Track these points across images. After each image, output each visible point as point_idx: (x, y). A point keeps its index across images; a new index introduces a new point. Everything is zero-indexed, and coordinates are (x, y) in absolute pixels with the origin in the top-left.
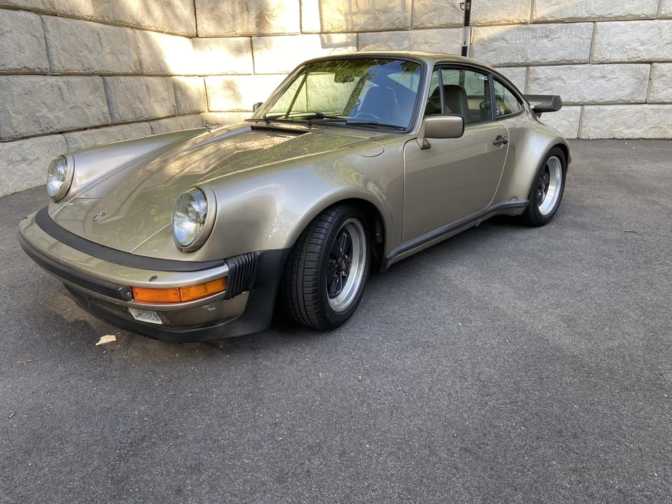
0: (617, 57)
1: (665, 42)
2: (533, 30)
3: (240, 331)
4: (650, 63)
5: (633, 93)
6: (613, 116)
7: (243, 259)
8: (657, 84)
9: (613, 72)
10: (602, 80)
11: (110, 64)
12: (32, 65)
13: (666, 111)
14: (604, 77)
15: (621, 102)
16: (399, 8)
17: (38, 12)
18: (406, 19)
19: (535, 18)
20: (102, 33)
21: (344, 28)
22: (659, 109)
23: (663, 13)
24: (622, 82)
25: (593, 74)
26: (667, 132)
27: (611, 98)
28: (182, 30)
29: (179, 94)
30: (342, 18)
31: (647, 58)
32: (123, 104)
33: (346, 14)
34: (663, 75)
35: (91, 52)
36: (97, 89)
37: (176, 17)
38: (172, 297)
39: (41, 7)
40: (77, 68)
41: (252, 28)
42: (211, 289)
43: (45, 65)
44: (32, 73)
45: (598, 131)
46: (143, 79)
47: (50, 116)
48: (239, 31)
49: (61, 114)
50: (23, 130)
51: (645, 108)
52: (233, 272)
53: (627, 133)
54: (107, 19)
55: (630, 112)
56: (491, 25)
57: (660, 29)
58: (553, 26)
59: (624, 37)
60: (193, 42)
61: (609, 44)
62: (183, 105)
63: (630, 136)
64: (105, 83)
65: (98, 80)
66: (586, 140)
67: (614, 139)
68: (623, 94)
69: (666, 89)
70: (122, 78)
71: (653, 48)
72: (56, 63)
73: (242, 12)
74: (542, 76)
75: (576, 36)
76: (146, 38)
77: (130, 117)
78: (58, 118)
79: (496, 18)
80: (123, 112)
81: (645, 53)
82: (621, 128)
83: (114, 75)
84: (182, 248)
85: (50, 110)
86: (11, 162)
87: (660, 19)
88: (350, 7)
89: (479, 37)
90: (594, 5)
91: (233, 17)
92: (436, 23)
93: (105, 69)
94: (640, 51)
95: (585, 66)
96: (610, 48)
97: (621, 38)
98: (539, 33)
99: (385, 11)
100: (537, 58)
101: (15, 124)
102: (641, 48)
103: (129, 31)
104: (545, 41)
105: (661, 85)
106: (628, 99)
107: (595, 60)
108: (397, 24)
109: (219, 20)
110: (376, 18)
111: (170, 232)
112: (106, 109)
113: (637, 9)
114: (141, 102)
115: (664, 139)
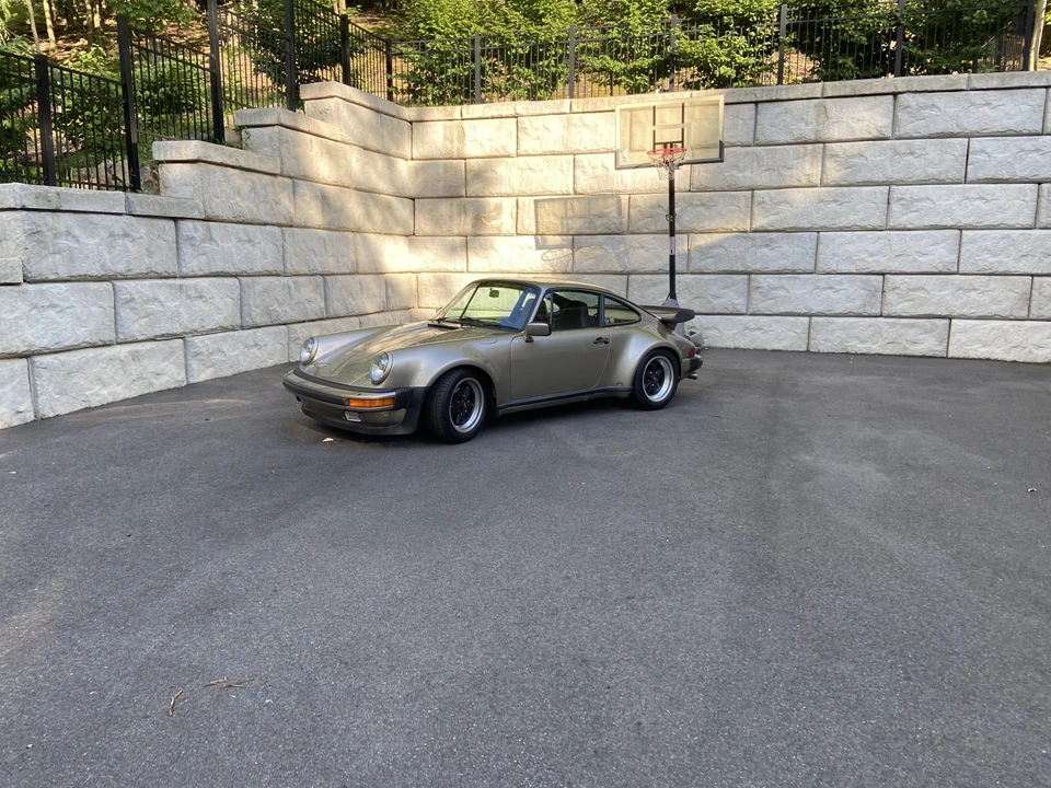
0: (844, 268)
1: (897, 253)
2: (753, 239)
3: (400, 431)
4: (883, 274)
5: (864, 306)
6: (843, 328)
7: (403, 390)
8: (890, 296)
9: (840, 283)
10: (830, 291)
11: (331, 265)
12: (271, 269)
13: (904, 325)
14: (831, 288)
15: (852, 314)
16: (614, 214)
17: (280, 225)
18: (621, 224)
19: (754, 226)
20: (327, 240)
21: (560, 231)
22: (895, 323)
23: (892, 224)
24: (850, 294)
25: (819, 284)
26: (906, 348)
27: (840, 310)
28: (399, 230)
29: (390, 291)
30: (558, 222)
31: (877, 269)
32: (338, 300)
33: (562, 218)
34: (896, 288)
35: (316, 255)
36: (317, 287)
37: (395, 219)
38: (367, 404)
39: (283, 222)
40: (304, 269)
41: (468, 228)
42: (387, 402)
43: (280, 268)
44: (270, 274)
45: (829, 344)
46: (358, 277)
47: (279, 310)
48: (456, 231)
49: (287, 309)
50: (259, 321)
51: (880, 322)
52: (398, 396)
53: (861, 348)
54: (332, 227)
55: (862, 325)
56: (709, 232)
57: (889, 240)
58: (775, 234)
59: (851, 248)
60: (410, 241)
61: (834, 255)
62: (393, 300)
63: (865, 351)
64: (325, 282)
65: (319, 279)
66: (815, 353)
67: (847, 353)
68: (854, 306)
69: (901, 302)
70: (339, 277)
71: (883, 259)
72: (289, 266)
73: (460, 213)
74: (765, 285)
75: (798, 246)
76: (365, 240)
77: (342, 312)
78: (285, 312)
79: (713, 226)
80: (337, 307)
81: (874, 264)
82: (854, 342)
83: (333, 274)
84: (375, 383)
85: (280, 305)
86: (247, 346)
87: (890, 230)
88: (566, 212)
89: (697, 244)
90: (816, 215)
91: (451, 218)
92: (652, 228)
93: (327, 270)
94: (869, 263)
95: (810, 276)
96: (836, 259)
97: (847, 248)
98: (759, 242)
99: (601, 216)
100: (757, 267)
101: (253, 316)
102: (870, 259)
103: (350, 235)
104: (766, 250)
105: (895, 297)
106: (860, 311)
107: (821, 270)
108: (613, 228)
109: (437, 222)
110: (592, 223)
111: (369, 376)
112: (323, 305)
113: (863, 220)
114: (354, 299)
115: (905, 356)
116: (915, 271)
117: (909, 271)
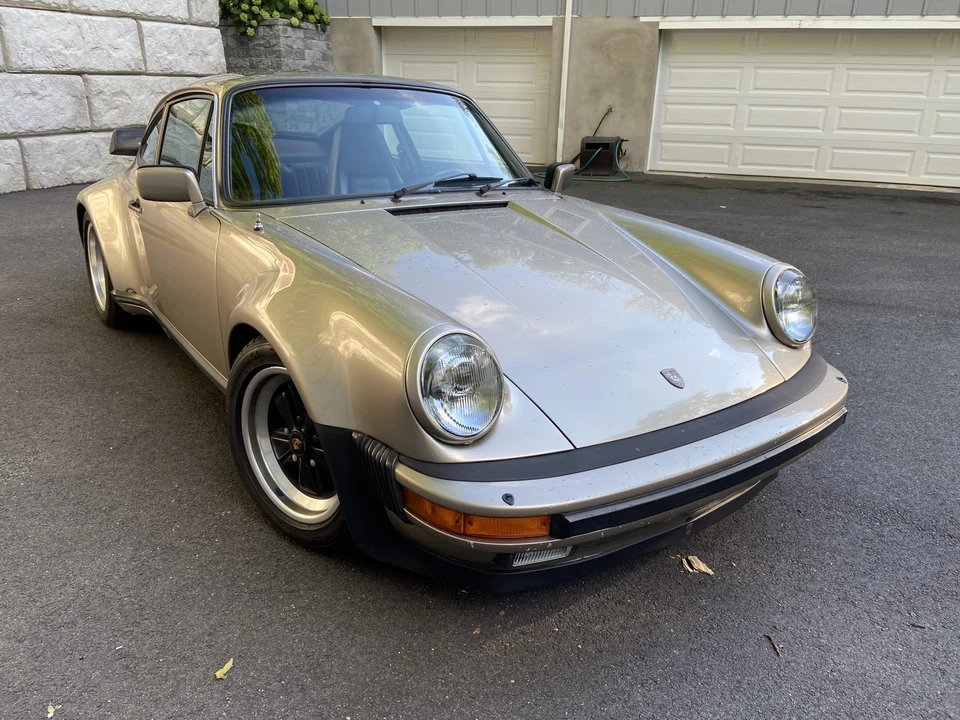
0: (41, 64)
1: (91, 46)
4: (81, 74)
5: (75, 117)
6: (62, 151)
8: (97, 103)
9: (42, 86)
10: (33, 98)
14: (34, 94)
15: (65, 130)
24: (57, 102)
25: (18, 88)
27: (51, 126)
31: (76, 66)
34: (101, 92)
45: (51, 175)
51: (94, 138)
55: (79, 144)
57: (79, 27)
59: (42, 35)
61: (26, 43)
66: (39, 190)
67: (73, 184)
68: (65, 118)
69: (108, 110)
71: (79, 53)
81: (72, 60)
82: (77, 168)
87: (75, 12)
94: (66, 57)
96: (29, 50)
97: (39, 35)
102: (66, 52)
105: (102, 105)
106: (71, 125)
107: (15, 66)
116: (111, 69)
117: (106, 69)
